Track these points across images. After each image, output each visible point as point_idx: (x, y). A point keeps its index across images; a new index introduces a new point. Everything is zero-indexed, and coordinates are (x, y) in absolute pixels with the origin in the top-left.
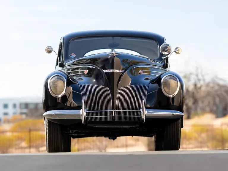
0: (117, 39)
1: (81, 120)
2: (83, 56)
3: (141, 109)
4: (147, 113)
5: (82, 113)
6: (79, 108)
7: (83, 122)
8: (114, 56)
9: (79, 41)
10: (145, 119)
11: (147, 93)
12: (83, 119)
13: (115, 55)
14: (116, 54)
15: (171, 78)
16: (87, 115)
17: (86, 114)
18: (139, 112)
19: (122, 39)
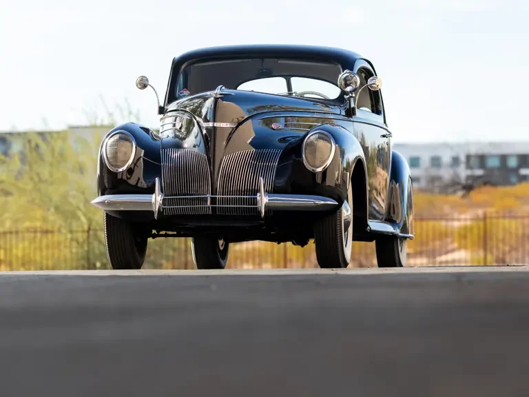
0: (269, 63)
1: (152, 213)
2: (236, 89)
3: (258, 194)
4: (269, 200)
5: (153, 201)
6: (150, 190)
7: (156, 216)
8: (218, 98)
9: (204, 66)
10: (263, 211)
11: (278, 165)
12: (157, 209)
13: (219, 96)
14: (221, 94)
15: (319, 138)
16: (164, 203)
17: (161, 202)
18: (254, 198)
19: (279, 62)
